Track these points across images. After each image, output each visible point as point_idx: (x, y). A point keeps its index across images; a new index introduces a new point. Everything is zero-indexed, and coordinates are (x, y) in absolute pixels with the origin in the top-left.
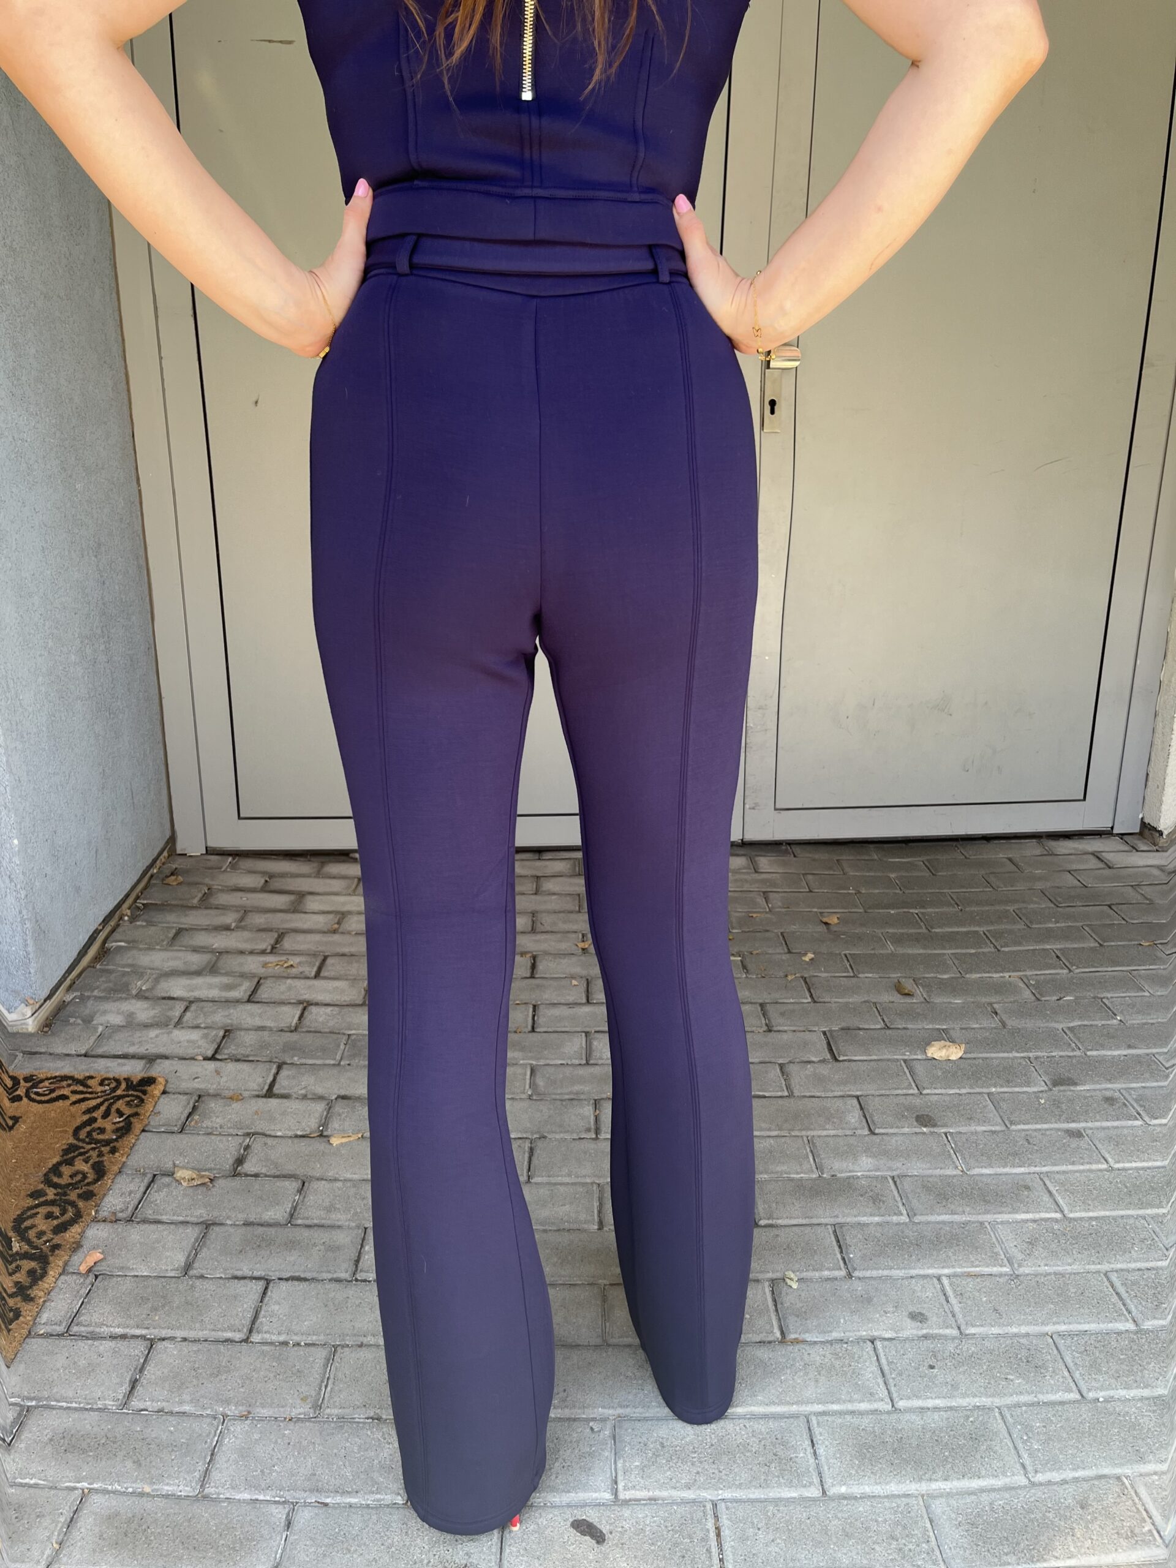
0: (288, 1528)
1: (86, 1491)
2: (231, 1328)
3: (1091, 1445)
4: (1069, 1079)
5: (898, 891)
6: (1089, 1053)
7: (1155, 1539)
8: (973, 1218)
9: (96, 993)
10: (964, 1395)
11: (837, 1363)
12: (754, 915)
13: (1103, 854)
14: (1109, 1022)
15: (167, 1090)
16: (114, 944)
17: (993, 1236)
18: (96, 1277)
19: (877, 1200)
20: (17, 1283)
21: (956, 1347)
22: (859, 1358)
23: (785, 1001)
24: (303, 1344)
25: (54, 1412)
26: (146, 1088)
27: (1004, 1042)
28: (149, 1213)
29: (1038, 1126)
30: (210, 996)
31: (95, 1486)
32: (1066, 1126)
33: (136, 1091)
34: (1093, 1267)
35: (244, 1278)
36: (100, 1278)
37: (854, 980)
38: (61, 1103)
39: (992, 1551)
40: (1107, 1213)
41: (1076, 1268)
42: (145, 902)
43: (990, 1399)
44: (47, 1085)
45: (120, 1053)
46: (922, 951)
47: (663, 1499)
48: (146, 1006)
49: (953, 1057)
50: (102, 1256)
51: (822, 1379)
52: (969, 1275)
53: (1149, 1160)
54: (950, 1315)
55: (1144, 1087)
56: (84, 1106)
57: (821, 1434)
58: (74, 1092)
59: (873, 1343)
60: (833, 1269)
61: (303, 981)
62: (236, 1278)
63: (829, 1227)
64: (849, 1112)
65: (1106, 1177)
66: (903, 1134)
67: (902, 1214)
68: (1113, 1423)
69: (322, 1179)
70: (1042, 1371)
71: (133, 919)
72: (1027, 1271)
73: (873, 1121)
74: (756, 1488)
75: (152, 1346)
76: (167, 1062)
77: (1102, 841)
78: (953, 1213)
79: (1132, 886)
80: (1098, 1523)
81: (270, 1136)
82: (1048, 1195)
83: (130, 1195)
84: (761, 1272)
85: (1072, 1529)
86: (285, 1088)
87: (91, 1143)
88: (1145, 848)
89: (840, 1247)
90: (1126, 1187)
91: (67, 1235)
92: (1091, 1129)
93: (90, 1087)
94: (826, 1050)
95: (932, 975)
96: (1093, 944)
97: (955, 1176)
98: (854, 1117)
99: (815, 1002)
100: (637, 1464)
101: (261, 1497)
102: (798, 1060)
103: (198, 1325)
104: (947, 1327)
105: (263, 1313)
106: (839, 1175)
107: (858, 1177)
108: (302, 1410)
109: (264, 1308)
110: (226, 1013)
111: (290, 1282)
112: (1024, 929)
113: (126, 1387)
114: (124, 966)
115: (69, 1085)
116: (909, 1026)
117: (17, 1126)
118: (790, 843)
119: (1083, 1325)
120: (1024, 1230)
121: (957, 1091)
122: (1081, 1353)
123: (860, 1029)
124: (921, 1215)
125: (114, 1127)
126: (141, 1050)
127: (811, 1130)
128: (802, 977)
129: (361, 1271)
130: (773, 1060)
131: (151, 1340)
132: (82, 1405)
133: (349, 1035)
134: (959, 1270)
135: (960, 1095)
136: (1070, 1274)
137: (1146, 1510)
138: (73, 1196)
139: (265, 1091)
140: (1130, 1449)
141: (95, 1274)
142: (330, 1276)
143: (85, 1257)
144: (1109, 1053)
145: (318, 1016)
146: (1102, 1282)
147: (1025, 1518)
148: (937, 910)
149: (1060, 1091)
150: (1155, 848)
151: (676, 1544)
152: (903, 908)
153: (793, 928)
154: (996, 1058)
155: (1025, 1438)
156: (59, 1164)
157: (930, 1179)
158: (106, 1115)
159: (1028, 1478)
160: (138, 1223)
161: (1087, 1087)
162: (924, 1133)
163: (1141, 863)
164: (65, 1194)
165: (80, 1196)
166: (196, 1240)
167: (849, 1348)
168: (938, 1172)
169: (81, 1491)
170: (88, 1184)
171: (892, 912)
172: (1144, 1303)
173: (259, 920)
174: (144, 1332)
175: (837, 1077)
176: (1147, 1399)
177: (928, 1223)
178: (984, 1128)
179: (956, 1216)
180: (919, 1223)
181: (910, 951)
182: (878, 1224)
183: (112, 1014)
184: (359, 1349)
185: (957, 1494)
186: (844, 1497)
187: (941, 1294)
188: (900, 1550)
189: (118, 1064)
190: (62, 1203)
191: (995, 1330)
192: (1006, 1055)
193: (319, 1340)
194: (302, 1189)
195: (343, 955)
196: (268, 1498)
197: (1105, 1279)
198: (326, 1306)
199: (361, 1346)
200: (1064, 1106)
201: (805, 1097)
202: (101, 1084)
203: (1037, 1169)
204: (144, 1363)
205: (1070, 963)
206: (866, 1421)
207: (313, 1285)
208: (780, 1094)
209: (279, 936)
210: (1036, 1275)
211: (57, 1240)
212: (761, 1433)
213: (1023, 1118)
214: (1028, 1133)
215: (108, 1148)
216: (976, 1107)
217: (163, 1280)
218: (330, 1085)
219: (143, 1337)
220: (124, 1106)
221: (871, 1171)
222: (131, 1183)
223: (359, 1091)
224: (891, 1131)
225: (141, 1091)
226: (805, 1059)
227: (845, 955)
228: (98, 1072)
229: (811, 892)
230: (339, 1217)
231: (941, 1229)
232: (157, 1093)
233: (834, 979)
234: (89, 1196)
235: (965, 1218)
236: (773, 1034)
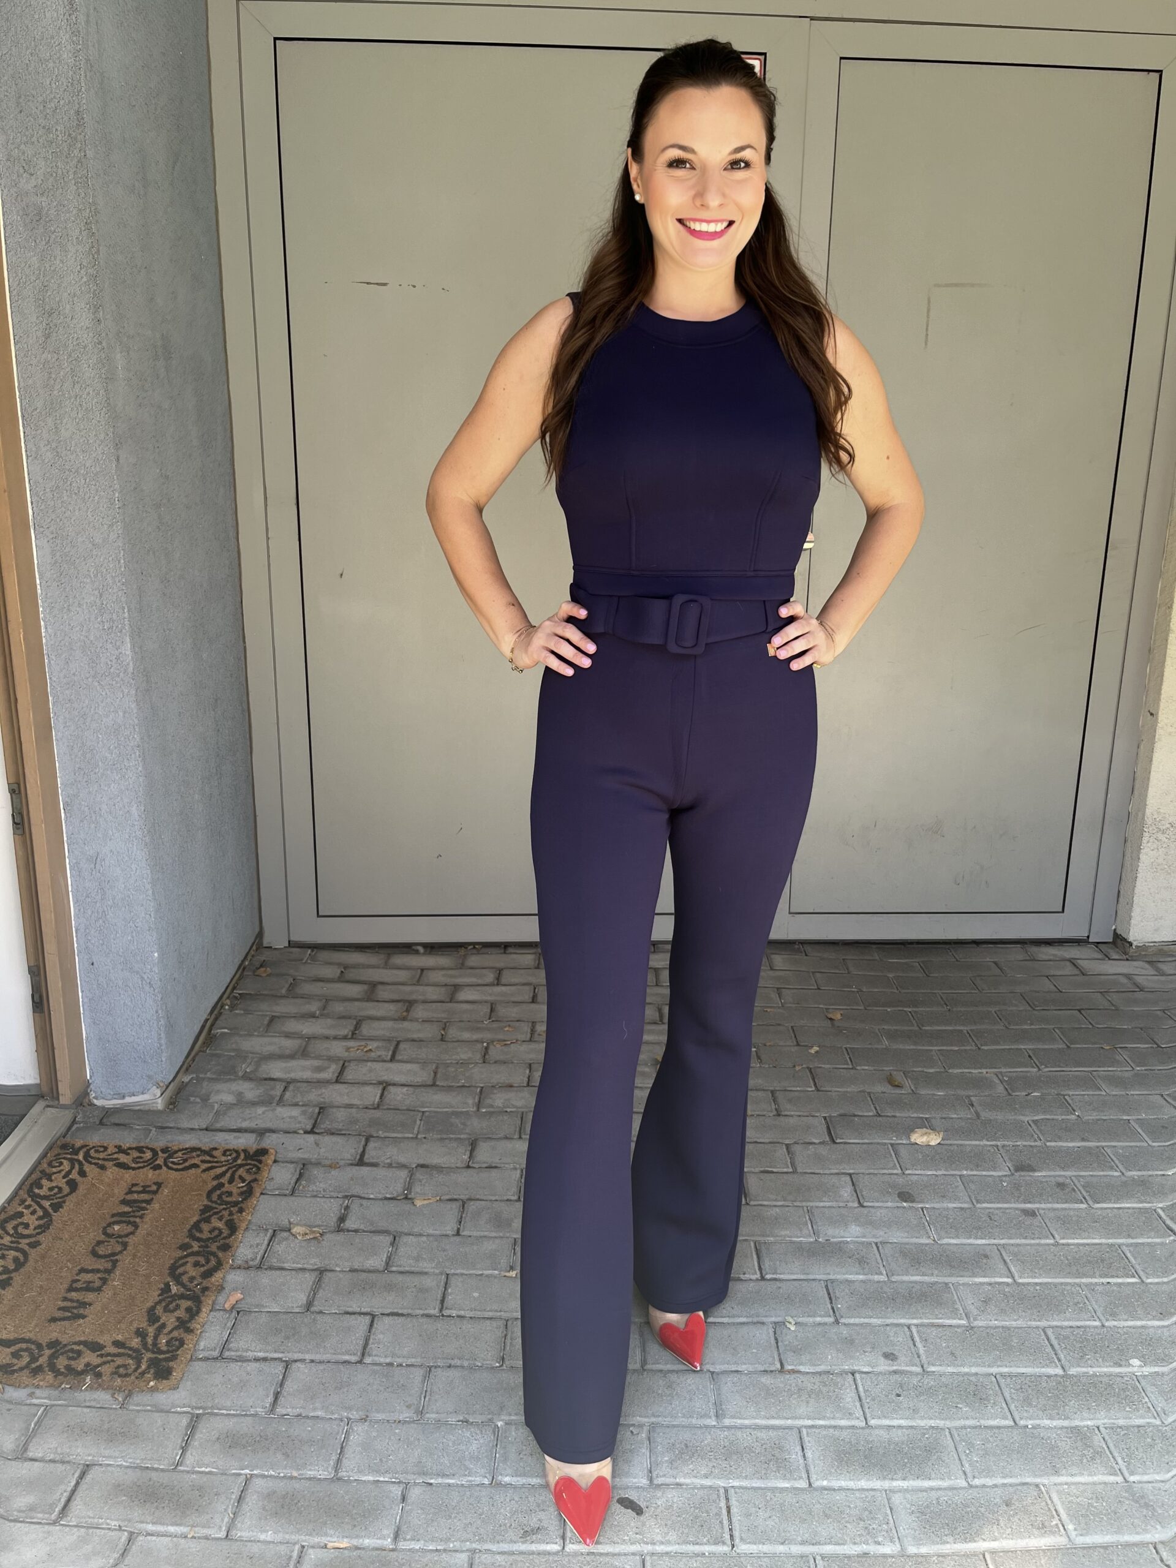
0: (403, 1501)
1: (248, 1476)
2: (347, 1353)
3: (1018, 1460)
4: (1029, 1166)
5: (896, 991)
6: (1048, 1144)
7: (1059, 1531)
8: (941, 1279)
9: (209, 1075)
10: (922, 1418)
11: (824, 1390)
12: (769, 1010)
13: (1078, 961)
14: (1068, 1117)
15: (277, 1159)
16: (219, 1031)
17: (955, 1295)
18: (238, 1313)
19: (862, 1261)
20: (178, 1319)
21: (919, 1381)
22: (842, 1386)
23: (793, 1089)
24: (404, 1365)
25: (218, 1418)
26: (260, 1158)
27: (977, 1132)
28: (274, 1262)
29: (1000, 1205)
30: (305, 1077)
31: (255, 1472)
32: (1023, 1206)
33: (253, 1160)
34: (1034, 1324)
35: (354, 1313)
36: (241, 1313)
37: (852, 1072)
38: (193, 1171)
39: (936, 1533)
40: (1050, 1280)
41: (1020, 1323)
42: (241, 992)
43: (943, 1422)
44: (181, 1155)
45: (235, 1127)
46: (912, 1047)
47: (687, 1485)
48: (252, 1086)
49: (933, 1143)
50: (241, 1296)
51: (812, 1401)
52: (933, 1325)
53: (1088, 1238)
54: (916, 1356)
55: (1092, 1176)
56: (213, 1173)
57: (809, 1442)
58: (203, 1161)
59: (853, 1375)
60: (824, 1316)
61: (381, 1064)
62: (347, 1313)
63: (822, 1282)
64: (843, 1187)
65: (1052, 1251)
66: (887, 1207)
67: (882, 1274)
68: (1038, 1444)
69: (410, 1234)
70: (985, 1402)
71: (233, 1008)
72: (981, 1324)
73: (862, 1195)
74: (758, 1479)
75: (287, 1366)
76: (274, 1136)
77: (1079, 948)
78: (924, 1275)
79: (1101, 992)
80: (1018, 1517)
81: (364, 1198)
82: (1003, 1263)
83: (257, 1247)
84: (766, 1316)
85: (998, 1520)
86: (373, 1158)
87: (222, 1205)
88: (1117, 957)
89: (830, 1299)
90: (1067, 1260)
91: (213, 1279)
92: (1044, 1209)
93: (216, 1157)
94: (826, 1133)
95: (920, 1069)
96: (1063, 1046)
97: (927, 1244)
98: (846, 1192)
99: (818, 1090)
100: (666, 1459)
101: (382, 1479)
102: (801, 1141)
103: (322, 1350)
104: (913, 1366)
105: (372, 1340)
106: (832, 1240)
107: (848, 1242)
108: (408, 1415)
109: (372, 1336)
110: (320, 1093)
111: (390, 1317)
112: (1002, 1030)
113: (270, 1399)
114: (230, 1051)
115: (198, 1156)
116: (898, 1115)
117: (160, 1190)
118: (803, 943)
119: (1022, 1369)
120: (980, 1291)
121: (935, 1173)
122: (1017, 1390)
123: (855, 1116)
124: (898, 1275)
125: (239, 1191)
126: (253, 1125)
127: (811, 1201)
128: (808, 1068)
129: (446, 1308)
130: (781, 1141)
131: (286, 1361)
132: (238, 1412)
133: (423, 1112)
134: (925, 1321)
135: (936, 1176)
136: (1015, 1328)
137: (1056, 1510)
138: (213, 1247)
139: (357, 1160)
140: (1049, 1465)
141: (237, 1311)
142: (421, 1312)
143: (228, 1297)
144: (1065, 1144)
145: (397, 1095)
146: (1040, 1335)
147: (963, 1510)
148: (928, 1009)
149: (1020, 1176)
150: (1125, 957)
151: (696, 1517)
152: (898, 1006)
153: (803, 1023)
154: (969, 1145)
155: (968, 1452)
156: (199, 1222)
157: (907, 1246)
158: (231, 1181)
159: (968, 1482)
160: (266, 1269)
161: (1044, 1173)
162: (904, 1207)
163: (1111, 971)
164: (207, 1247)
165: (219, 1248)
166: (314, 1283)
167: (834, 1378)
168: (914, 1240)
169: (245, 1477)
170: (225, 1238)
171: (889, 1010)
172: (1071, 1354)
173: (339, 1008)
174: (280, 1355)
175: (834, 1157)
176: (1066, 1428)
177: (903, 1282)
178: (955, 1205)
179: (926, 1278)
180: (896, 1282)
181: (901, 1047)
182: (862, 1281)
183: (224, 1093)
184: (448, 1369)
185: (913, 1490)
186: (825, 1489)
187: (910, 1339)
188: (866, 1528)
189: (235, 1137)
190: (207, 1254)
191: (950, 1369)
192: (977, 1143)
193: (417, 1362)
194: (394, 1242)
195: (413, 1040)
196: (387, 1479)
197: (1042, 1333)
198: (421, 1335)
199: (450, 1366)
200: (1022, 1189)
201: (806, 1173)
202: (224, 1154)
203: (996, 1241)
204: (283, 1380)
205: (1040, 1062)
206: (845, 1434)
207: (409, 1319)
208: (785, 1170)
209: (357, 1023)
210: (987, 1328)
211: (205, 1283)
212: (763, 1439)
213: (988, 1198)
214: (990, 1210)
215: (236, 1209)
216: (949, 1187)
217: (291, 1315)
218: (410, 1155)
219: (280, 1359)
220: (245, 1174)
221: (859, 1237)
222: (257, 1236)
223: (435, 1160)
224: (877, 1204)
225: (257, 1160)
226: (807, 1141)
227: (846, 1049)
228: (220, 1144)
229: (819, 989)
230: (426, 1266)
231: (913, 1287)
232: (270, 1162)
233: (835, 1070)
234: (226, 1248)
235: (933, 1279)
236: (782, 1119)
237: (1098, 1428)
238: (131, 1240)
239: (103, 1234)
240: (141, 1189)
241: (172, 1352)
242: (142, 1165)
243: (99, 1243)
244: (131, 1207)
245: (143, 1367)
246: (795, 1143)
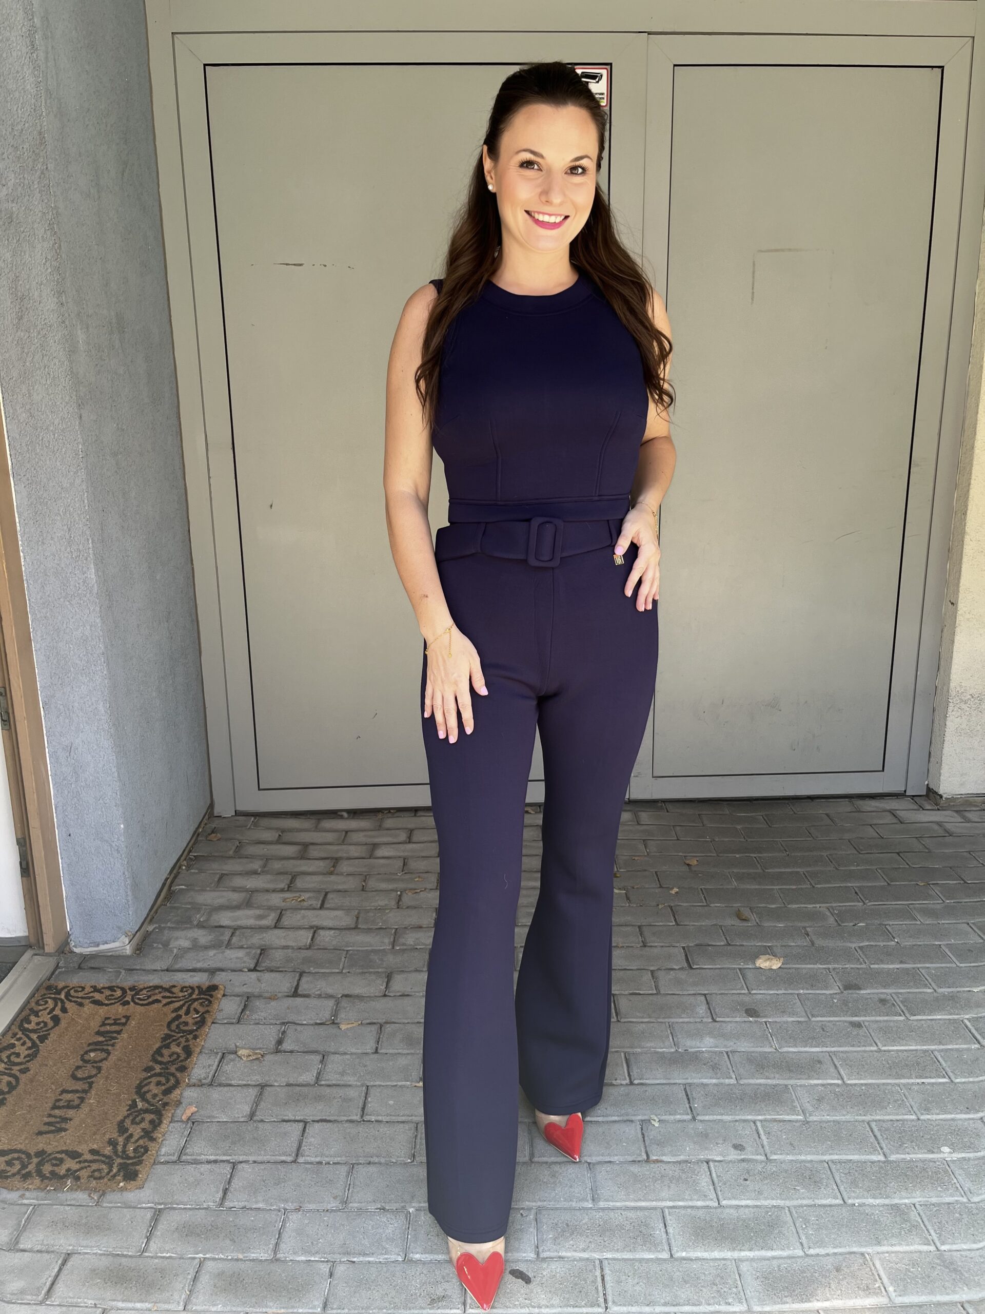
0: (331, 1277)
1: (202, 1259)
2: (284, 1154)
3: (847, 1232)
4: (856, 985)
5: (742, 840)
6: (872, 966)
7: (882, 1293)
8: (781, 1082)
9: (169, 925)
10: (766, 1199)
11: (684, 1176)
12: (636, 858)
13: (897, 811)
14: (889, 944)
15: (226, 993)
16: (177, 887)
17: (793, 1094)
18: (193, 1123)
19: (715, 1068)
20: (143, 1129)
21: (763, 1168)
22: (698, 1172)
23: (657, 924)
24: (331, 1163)
25: (177, 1211)
26: (212, 993)
27: (812, 957)
28: (223, 1079)
29: (831, 1019)
30: (249, 924)
31: (207, 1256)
32: (850, 1019)
33: (206, 995)
34: (860, 1118)
35: (290, 1121)
36: (196, 1124)
37: (707, 908)
38: (155, 1005)
39: (777, 1294)
40: (873, 1081)
41: (849, 1118)
42: (196, 854)
43: (783, 1201)
44: (146, 993)
45: (191, 968)
47: (568, 1258)
48: (204, 933)
49: (774, 967)
50: (196, 1109)
51: (673, 1185)
52: (775, 1120)
53: (906, 1045)
54: (760, 1147)
55: (909, 993)
56: (172, 1007)
57: (671, 1220)
58: (164, 997)
59: (708, 1163)
60: (683, 1114)
61: (312, 911)
62: (284, 1121)
63: (681, 1085)
64: (699, 1006)
65: (875, 1056)
66: (736, 1022)
67: (732, 1078)
68: (863, 1220)
69: (336, 1053)
70: (819, 1185)
71: (189, 867)
72: (815, 1118)
73: (715, 1012)
74: (628, 1251)
75: (234, 1167)
76: (224, 973)
77: (897, 801)
78: (767, 1078)
79: (916, 838)
80: (847, 1280)
81: (298, 1024)
82: (834, 1067)
83: (209, 1067)
84: (635, 1115)
85: (830, 1284)
86: (305, 990)
87: (180, 1033)
88: (929, 808)
89: (688, 1099)
90: (888, 1063)
91: (172, 1096)
92: (868, 1021)
93: (175, 994)
94: (684, 960)
95: (764, 905)
96: (884, 883)
97: (770, 1052)
98: (702, 1010)
99: (678, 925)
100: (551, 1236)
101: (312, 1259)
102: (664, 968)
104: (757, 1155)
105: (304, 1143)
106: (690, 1050)
107: (703, 1052)
108: (334, 1205)
109: (304, 1140)
110: (261, 937)
111: (320, 1123)
112: (833, 871)
113: (220, 1194)
114: (186, 904)
115: (160, 993)
116: (744, 944)
117: (129, 1022)
118: (665, 801)
119: (850, 1156)
120: (815, 1091)
121: (776, 992)
122: (845, 1174)
123: (709, 945)
124: (745, 1079)
125: (193, 1021)
126: (205, 965)
127: (672, 1018)
128: (669, 906)
129: (367, 1115)
130: (647, 968)
131: (233, 1163)
132: (193, 1206)
133: (347, 951)
134: (768, 1117)
135: (778, 995)
136: (844, 1122)
137: (879, 1275)
138: (173, 1069)
139: (292, 992)
140: (872, 1237)
141: (192, 1121)
142: (346, 1118)
143: (185, 1110)
144: (886, 966)
145: (325, 937)
146: (865, 1128)
147: (800, 1275)
148: (770, 855)
149: (848, 994)
150: (936, 808)
151: (576, 1284)
152: (746, 853)
153: (664, 868)
154: (805, 968)
155: (804, 1226)
156: (161, 1048)
157: (753, 1054)
158: (187, 1013)
159: (804, 1252)
160: (216, 1086)
161: (868, 991)
162: (751, 1022)
163: (925, 819)
164: (167, 1069)
165: (177, 1069)
166: (256, 1097)
167: (692, 1166)
168: (759, 1049)
169: (199, 1260)
170: (181, 1061)
171: (737, 856)
172: (892, 1143)
173: (277, 865)
174: (228, 1158)
175: (691, 980)
176: (887, 1205)
177: (750, 1084)
178: (793, 1019)
179: (769, 1081)
180: (743, 1085)
181: (748, 887)
182: (715, 1084)
183: (182, 940)
184: (368, 1166)
185: (758, 1259)
186: (684, 1259)
187: (755, 1132)
188: (718, 1291)
189: (191, 976)
190: (167, 1075)
191: (790, 1157)
192: (812, 966)
193: (342, 1160)
194: (323, 1060)
195: (339, 891)
196: (317, 1259)
197: (867, 1126)
198: (345, 1138)
199: (369, 1163)
200: (850, 1005)
201: (667, 994)
202: (182, 991)
203: (828, 1049)
204: (230, 1179)
205: (865, 898)
206: (700, 1213)
207: (335, 1125)
208: (650, 992)
209: (292, 878)
210: (820, 1122)
211: (166, 1099)
212: (631, 1219)
213: (821, 1013)
214: (823, 1023)
215: (191, 1036)
216: (789, 1004)
217: (237, 1124)
218: (336, 987)
219: (228, 1161)
220: (199, 1006)
221: (713, 1047)
222: (209, 1059)
223: (357, 991)
224: (728, 1019)
225: (209, 995)
226: (669, 967)
227: (701, 889)
228: (177, 981)
229: (678, 840)
230: (351, 1080)
231: (758, 1089)
232: (220, 996)
233: (692, 908)
234: (183, 1069)
235: (774, 1082)
236: (647, 949)
237: (914, 1205)
238: (104, 1065)
239: (81, 1060)
240: (113, 1022)
241: (138, 1157)
242: (113, 1001)
243: (78, 1068)
244: (104, 1037)
245: (115, 1170)
246: (659, 969)
